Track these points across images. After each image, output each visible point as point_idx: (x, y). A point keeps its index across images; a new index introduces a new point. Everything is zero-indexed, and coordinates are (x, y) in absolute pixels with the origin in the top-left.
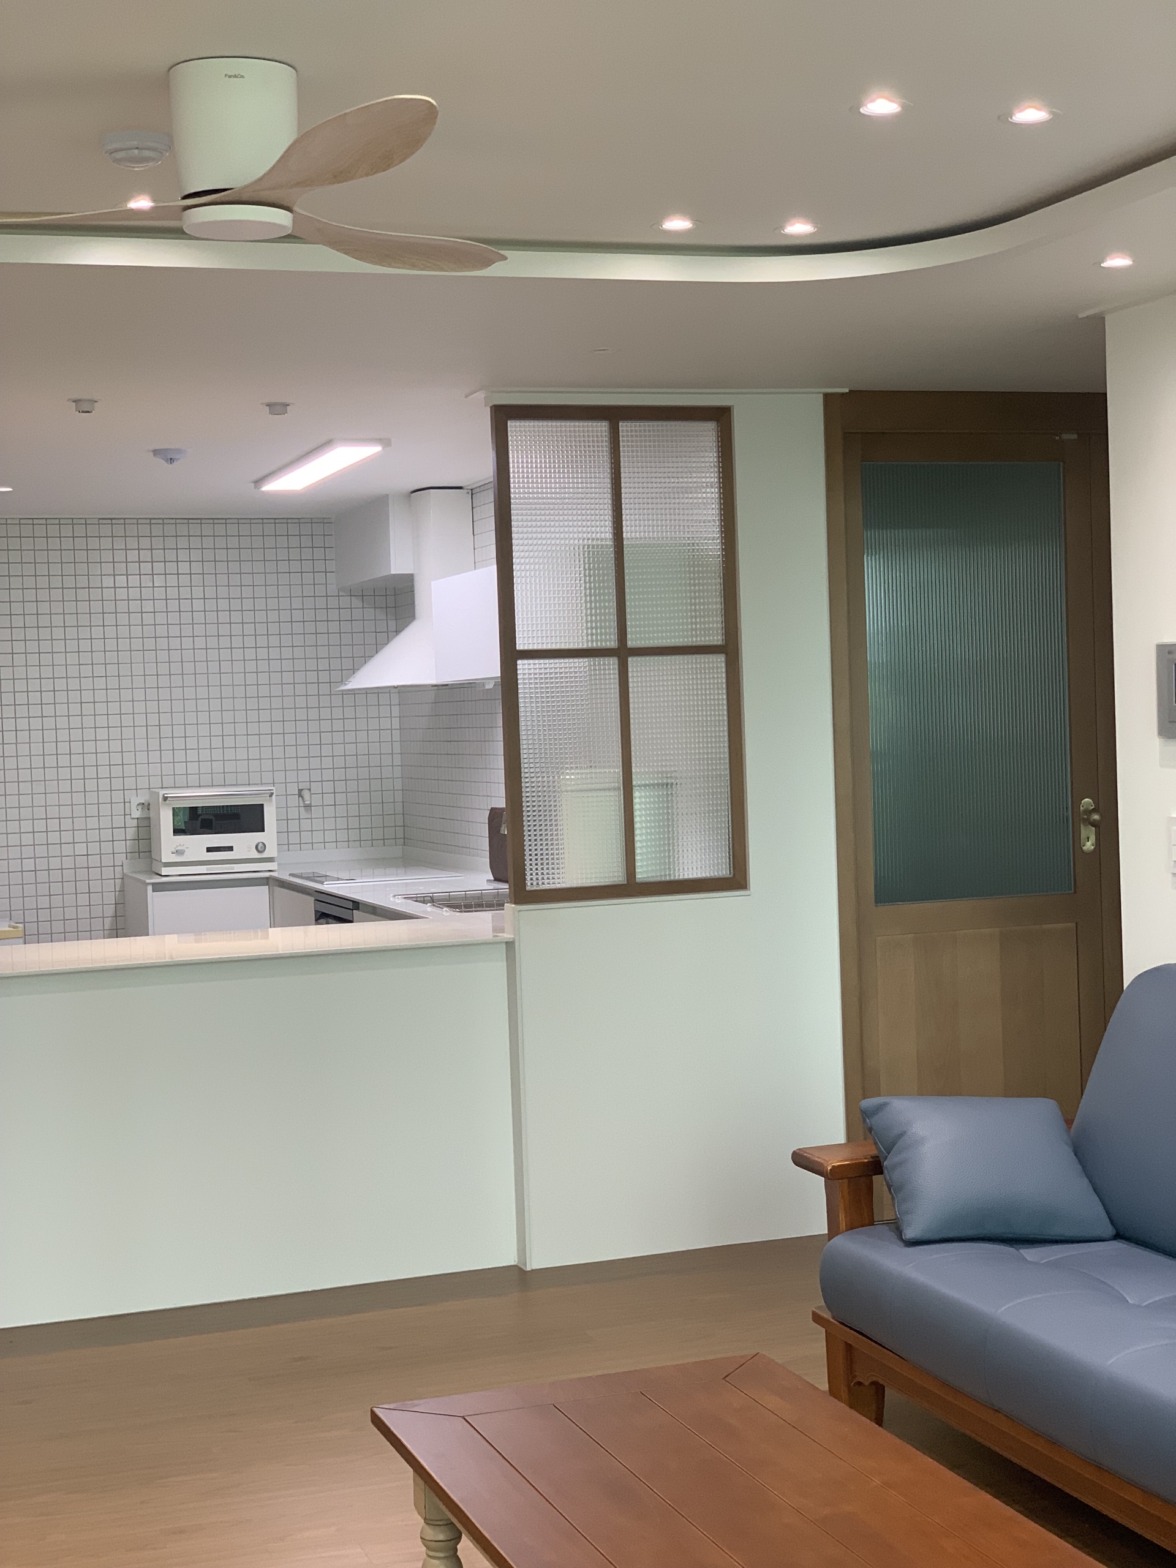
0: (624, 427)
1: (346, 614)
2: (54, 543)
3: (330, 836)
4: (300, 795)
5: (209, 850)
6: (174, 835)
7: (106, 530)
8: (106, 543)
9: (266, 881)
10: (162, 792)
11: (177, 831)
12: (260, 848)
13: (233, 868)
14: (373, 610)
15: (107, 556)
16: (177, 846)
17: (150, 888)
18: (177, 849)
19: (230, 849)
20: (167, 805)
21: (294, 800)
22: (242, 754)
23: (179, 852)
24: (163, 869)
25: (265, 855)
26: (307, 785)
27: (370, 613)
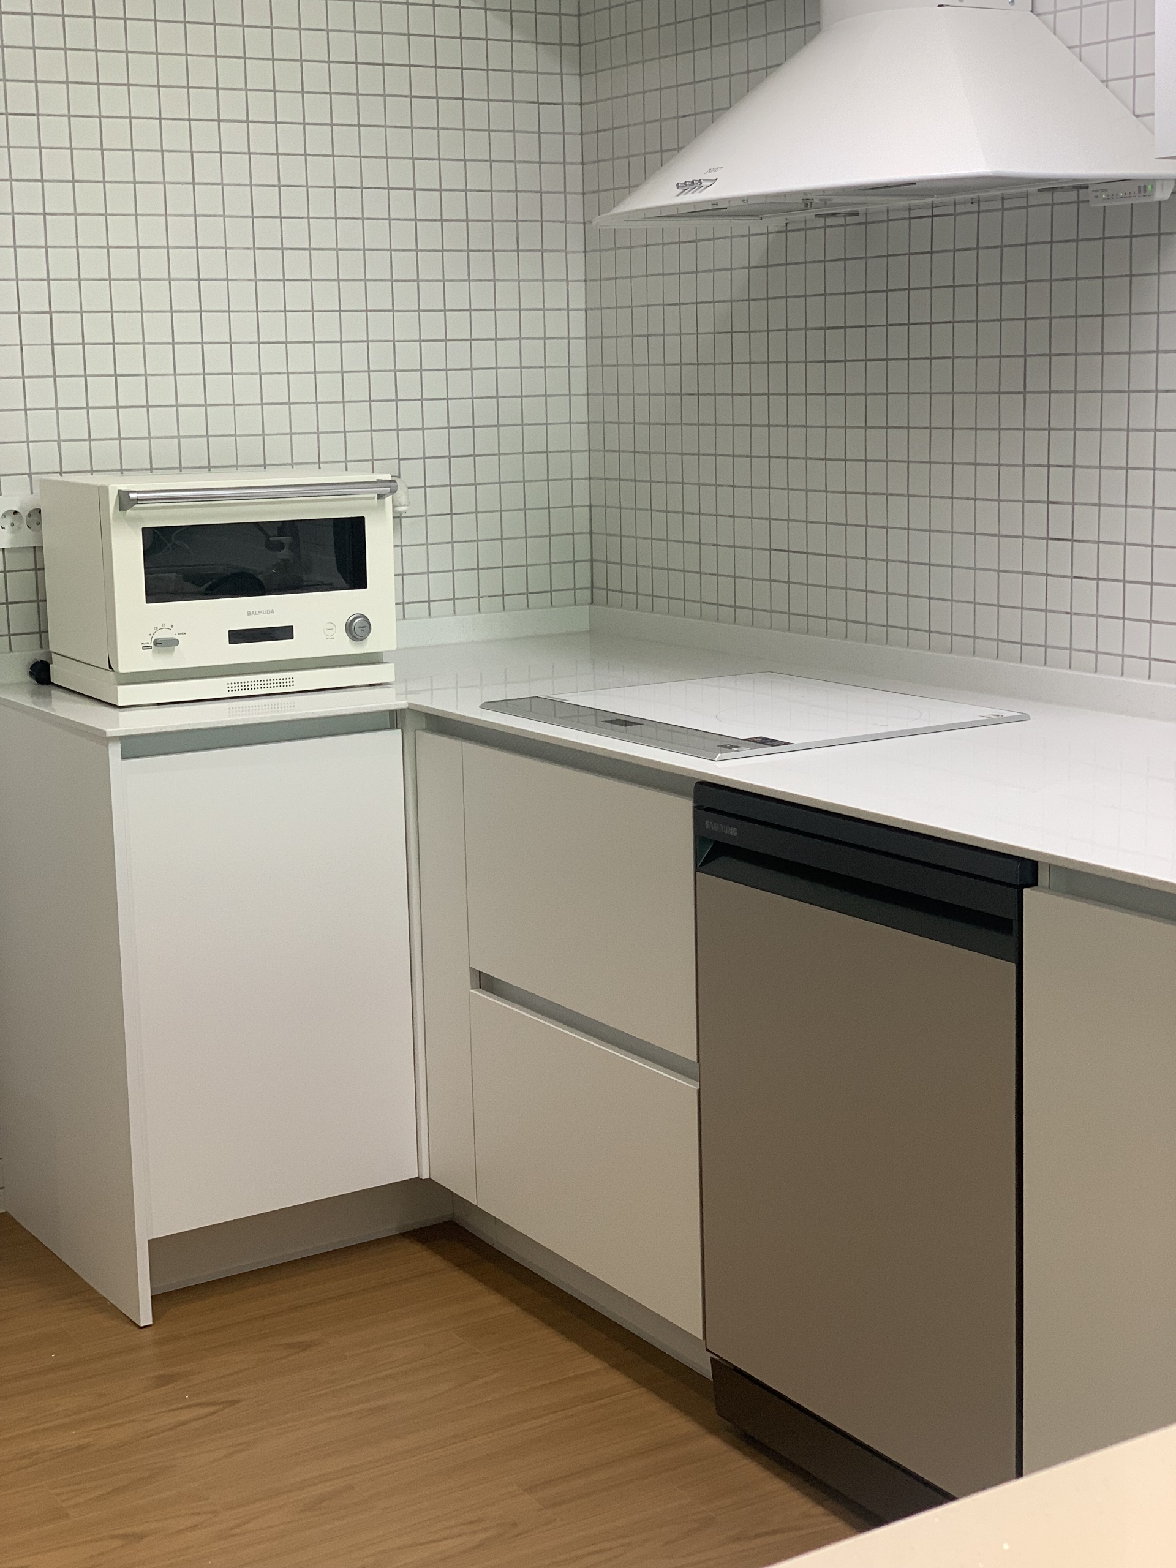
1: (474, 54)
5: (237, 636)
6: (148, 602)
9: (393, 719)
10: (116, 485)
11: (156, 592)
12: (358, 629)
13: (291, 682)
14: (532, 47)
16: (157, 629)
17: (115, 751)
18: (156, 636)
19: (286, 633)
20: (131, 521)
22: (246, 388)
23: (164, 645)
24: (121, 689)
25: (369, 646)
27: (525, 55)
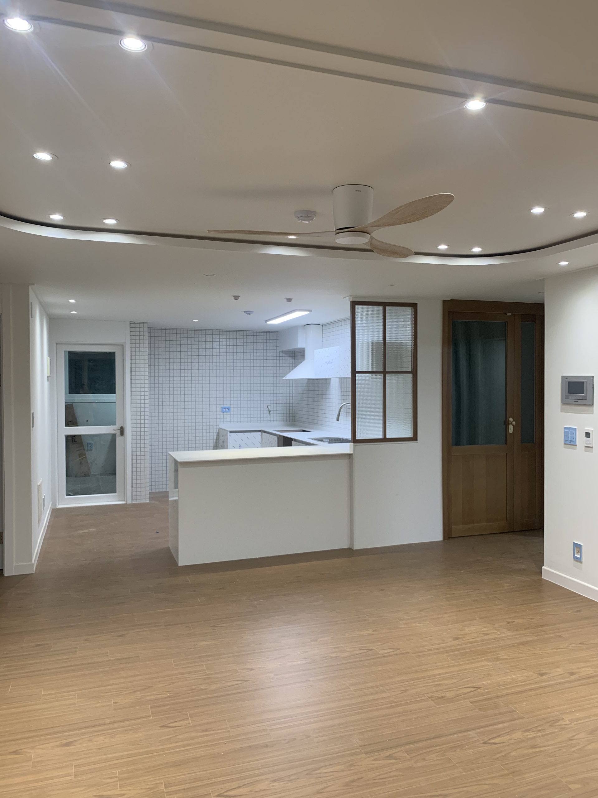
0: (388, 308)
2: (204, 336)
3: (275, 419)
4: (267, 407)
7: (218, 333)
8: (218, 336)
14: (290, 358)
15: (218, 340)
17: (229, 432)
21: (266, 408)
26: (269, 405)
